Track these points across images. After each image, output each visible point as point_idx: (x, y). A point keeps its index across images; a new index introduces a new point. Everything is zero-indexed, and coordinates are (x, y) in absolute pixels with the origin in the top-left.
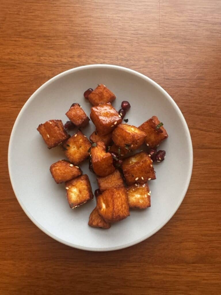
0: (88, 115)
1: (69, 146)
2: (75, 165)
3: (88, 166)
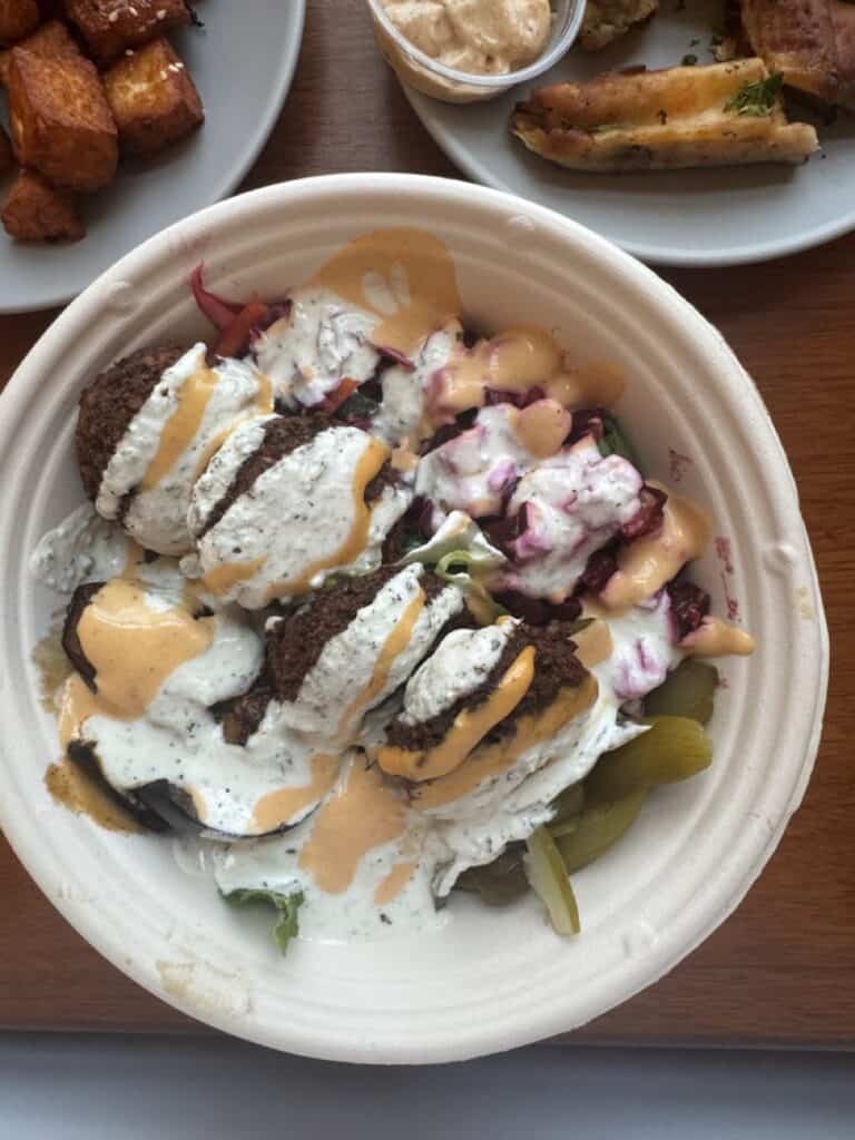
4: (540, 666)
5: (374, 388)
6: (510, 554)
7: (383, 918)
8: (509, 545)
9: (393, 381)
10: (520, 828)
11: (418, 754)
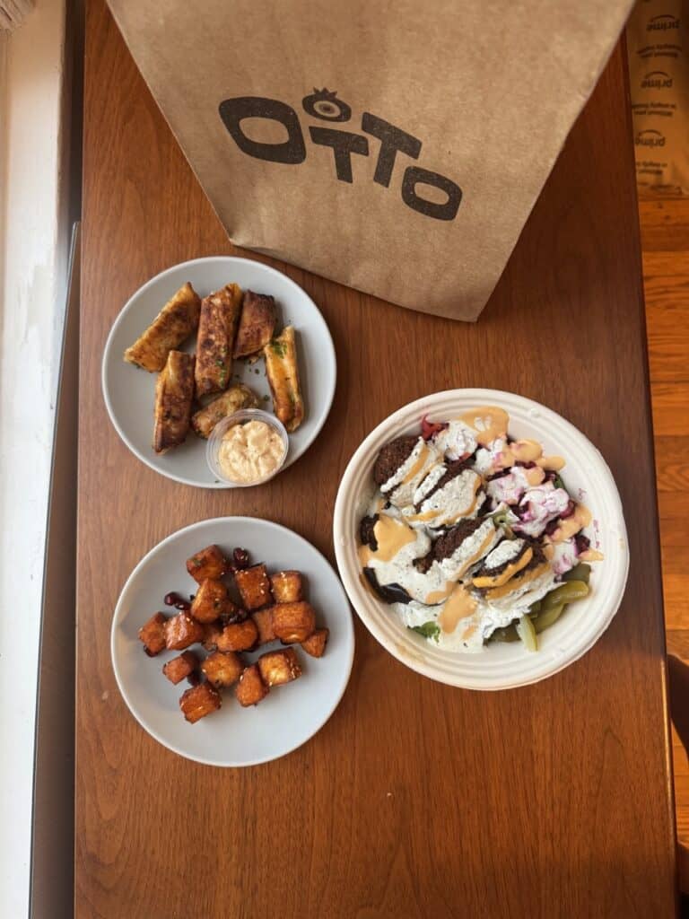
0: (178, 654)
1: (218, 681)
2: (242, 674)
3: (249, 654)
4: (534, 555)
5: (473, 457)
6: (522, 519)
7: (465, 644)
8: (522, 515)
9: (481, 454)
10: (518, 614)
11: (493, 578)
